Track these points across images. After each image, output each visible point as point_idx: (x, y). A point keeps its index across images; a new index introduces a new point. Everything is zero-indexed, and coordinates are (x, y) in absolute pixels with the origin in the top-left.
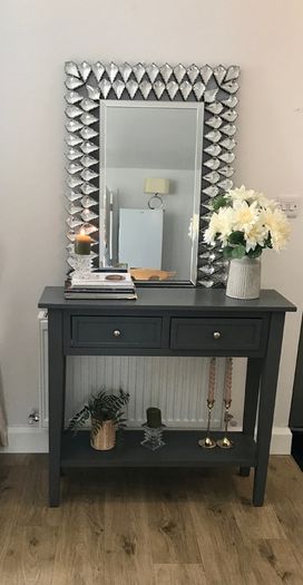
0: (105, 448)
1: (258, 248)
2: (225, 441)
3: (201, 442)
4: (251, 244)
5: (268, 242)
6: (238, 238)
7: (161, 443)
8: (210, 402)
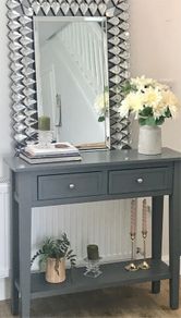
0: (60, 281)
1: (162, 118)
2: (145, 264)
3: (128, 268)
4: (157, 115)
5: (168, 113)
6: (148, 112)
7: (100, 272)
8: (133, 234)
